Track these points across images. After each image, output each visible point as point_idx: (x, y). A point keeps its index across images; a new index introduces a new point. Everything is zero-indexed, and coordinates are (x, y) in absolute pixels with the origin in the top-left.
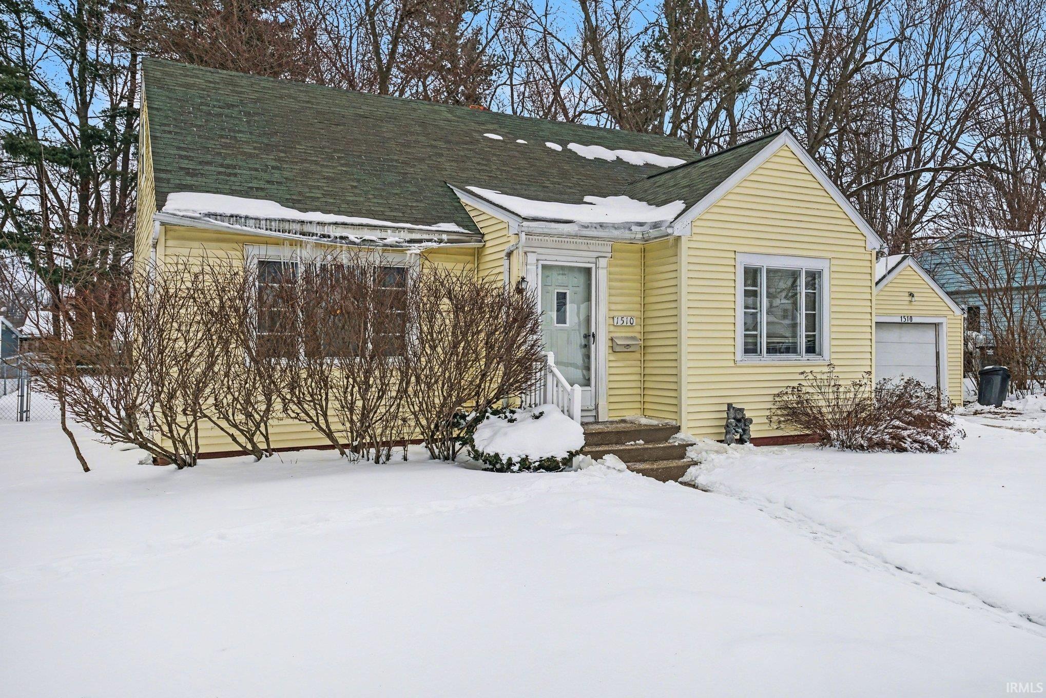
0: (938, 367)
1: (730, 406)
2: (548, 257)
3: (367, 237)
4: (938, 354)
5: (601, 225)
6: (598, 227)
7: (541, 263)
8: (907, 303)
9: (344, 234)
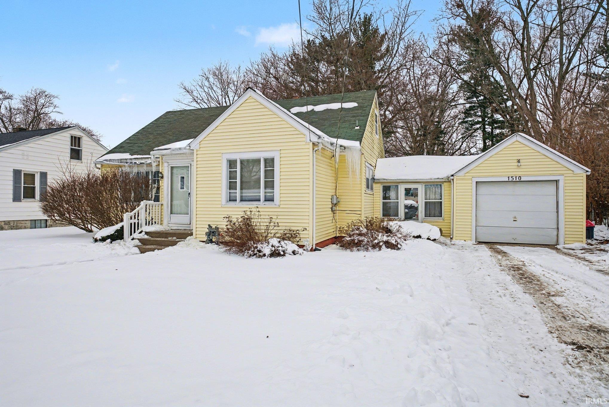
0: (557, 212)
1: (209, 225)
2: (172, 163)
3: (142, 162)
4: (557, 202)
5: (180, 149)
6: (178, 149)
7: (170, 166)
8: (516, 167)
9: (135, 162)
